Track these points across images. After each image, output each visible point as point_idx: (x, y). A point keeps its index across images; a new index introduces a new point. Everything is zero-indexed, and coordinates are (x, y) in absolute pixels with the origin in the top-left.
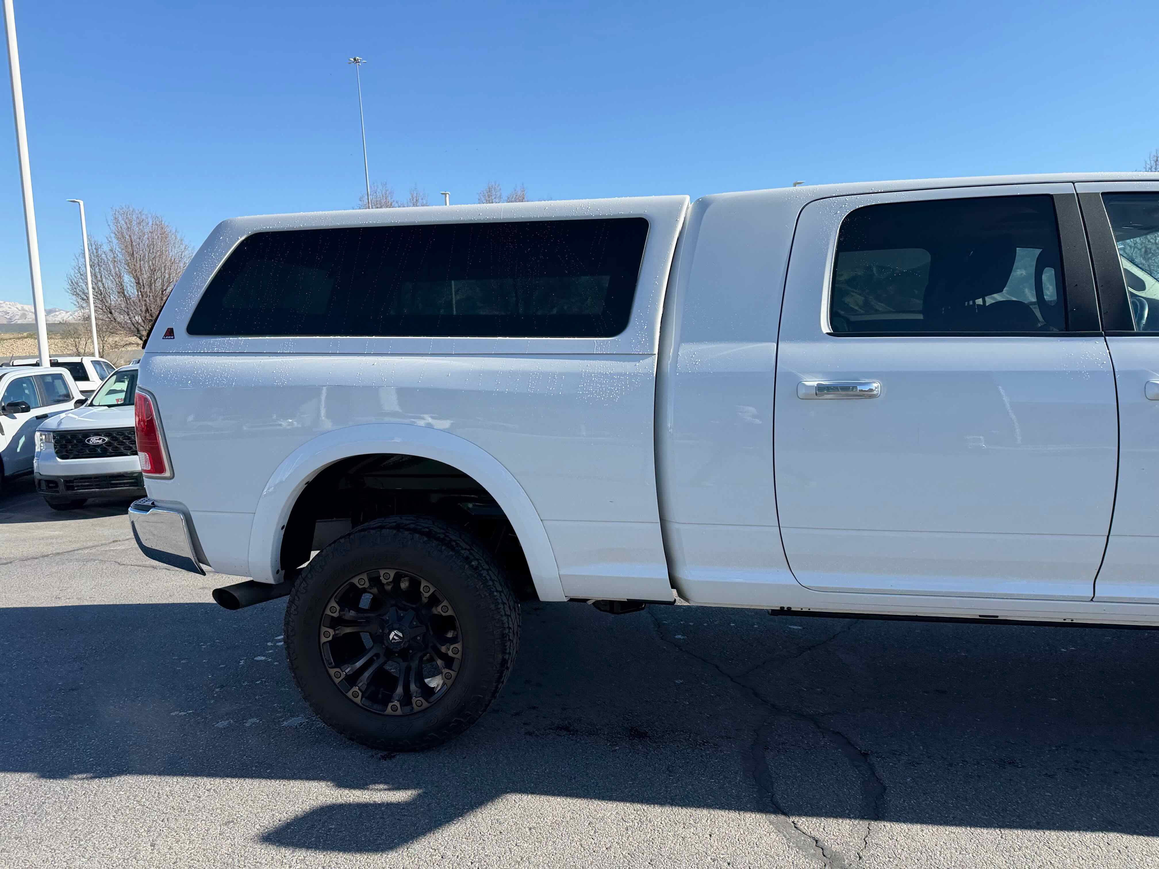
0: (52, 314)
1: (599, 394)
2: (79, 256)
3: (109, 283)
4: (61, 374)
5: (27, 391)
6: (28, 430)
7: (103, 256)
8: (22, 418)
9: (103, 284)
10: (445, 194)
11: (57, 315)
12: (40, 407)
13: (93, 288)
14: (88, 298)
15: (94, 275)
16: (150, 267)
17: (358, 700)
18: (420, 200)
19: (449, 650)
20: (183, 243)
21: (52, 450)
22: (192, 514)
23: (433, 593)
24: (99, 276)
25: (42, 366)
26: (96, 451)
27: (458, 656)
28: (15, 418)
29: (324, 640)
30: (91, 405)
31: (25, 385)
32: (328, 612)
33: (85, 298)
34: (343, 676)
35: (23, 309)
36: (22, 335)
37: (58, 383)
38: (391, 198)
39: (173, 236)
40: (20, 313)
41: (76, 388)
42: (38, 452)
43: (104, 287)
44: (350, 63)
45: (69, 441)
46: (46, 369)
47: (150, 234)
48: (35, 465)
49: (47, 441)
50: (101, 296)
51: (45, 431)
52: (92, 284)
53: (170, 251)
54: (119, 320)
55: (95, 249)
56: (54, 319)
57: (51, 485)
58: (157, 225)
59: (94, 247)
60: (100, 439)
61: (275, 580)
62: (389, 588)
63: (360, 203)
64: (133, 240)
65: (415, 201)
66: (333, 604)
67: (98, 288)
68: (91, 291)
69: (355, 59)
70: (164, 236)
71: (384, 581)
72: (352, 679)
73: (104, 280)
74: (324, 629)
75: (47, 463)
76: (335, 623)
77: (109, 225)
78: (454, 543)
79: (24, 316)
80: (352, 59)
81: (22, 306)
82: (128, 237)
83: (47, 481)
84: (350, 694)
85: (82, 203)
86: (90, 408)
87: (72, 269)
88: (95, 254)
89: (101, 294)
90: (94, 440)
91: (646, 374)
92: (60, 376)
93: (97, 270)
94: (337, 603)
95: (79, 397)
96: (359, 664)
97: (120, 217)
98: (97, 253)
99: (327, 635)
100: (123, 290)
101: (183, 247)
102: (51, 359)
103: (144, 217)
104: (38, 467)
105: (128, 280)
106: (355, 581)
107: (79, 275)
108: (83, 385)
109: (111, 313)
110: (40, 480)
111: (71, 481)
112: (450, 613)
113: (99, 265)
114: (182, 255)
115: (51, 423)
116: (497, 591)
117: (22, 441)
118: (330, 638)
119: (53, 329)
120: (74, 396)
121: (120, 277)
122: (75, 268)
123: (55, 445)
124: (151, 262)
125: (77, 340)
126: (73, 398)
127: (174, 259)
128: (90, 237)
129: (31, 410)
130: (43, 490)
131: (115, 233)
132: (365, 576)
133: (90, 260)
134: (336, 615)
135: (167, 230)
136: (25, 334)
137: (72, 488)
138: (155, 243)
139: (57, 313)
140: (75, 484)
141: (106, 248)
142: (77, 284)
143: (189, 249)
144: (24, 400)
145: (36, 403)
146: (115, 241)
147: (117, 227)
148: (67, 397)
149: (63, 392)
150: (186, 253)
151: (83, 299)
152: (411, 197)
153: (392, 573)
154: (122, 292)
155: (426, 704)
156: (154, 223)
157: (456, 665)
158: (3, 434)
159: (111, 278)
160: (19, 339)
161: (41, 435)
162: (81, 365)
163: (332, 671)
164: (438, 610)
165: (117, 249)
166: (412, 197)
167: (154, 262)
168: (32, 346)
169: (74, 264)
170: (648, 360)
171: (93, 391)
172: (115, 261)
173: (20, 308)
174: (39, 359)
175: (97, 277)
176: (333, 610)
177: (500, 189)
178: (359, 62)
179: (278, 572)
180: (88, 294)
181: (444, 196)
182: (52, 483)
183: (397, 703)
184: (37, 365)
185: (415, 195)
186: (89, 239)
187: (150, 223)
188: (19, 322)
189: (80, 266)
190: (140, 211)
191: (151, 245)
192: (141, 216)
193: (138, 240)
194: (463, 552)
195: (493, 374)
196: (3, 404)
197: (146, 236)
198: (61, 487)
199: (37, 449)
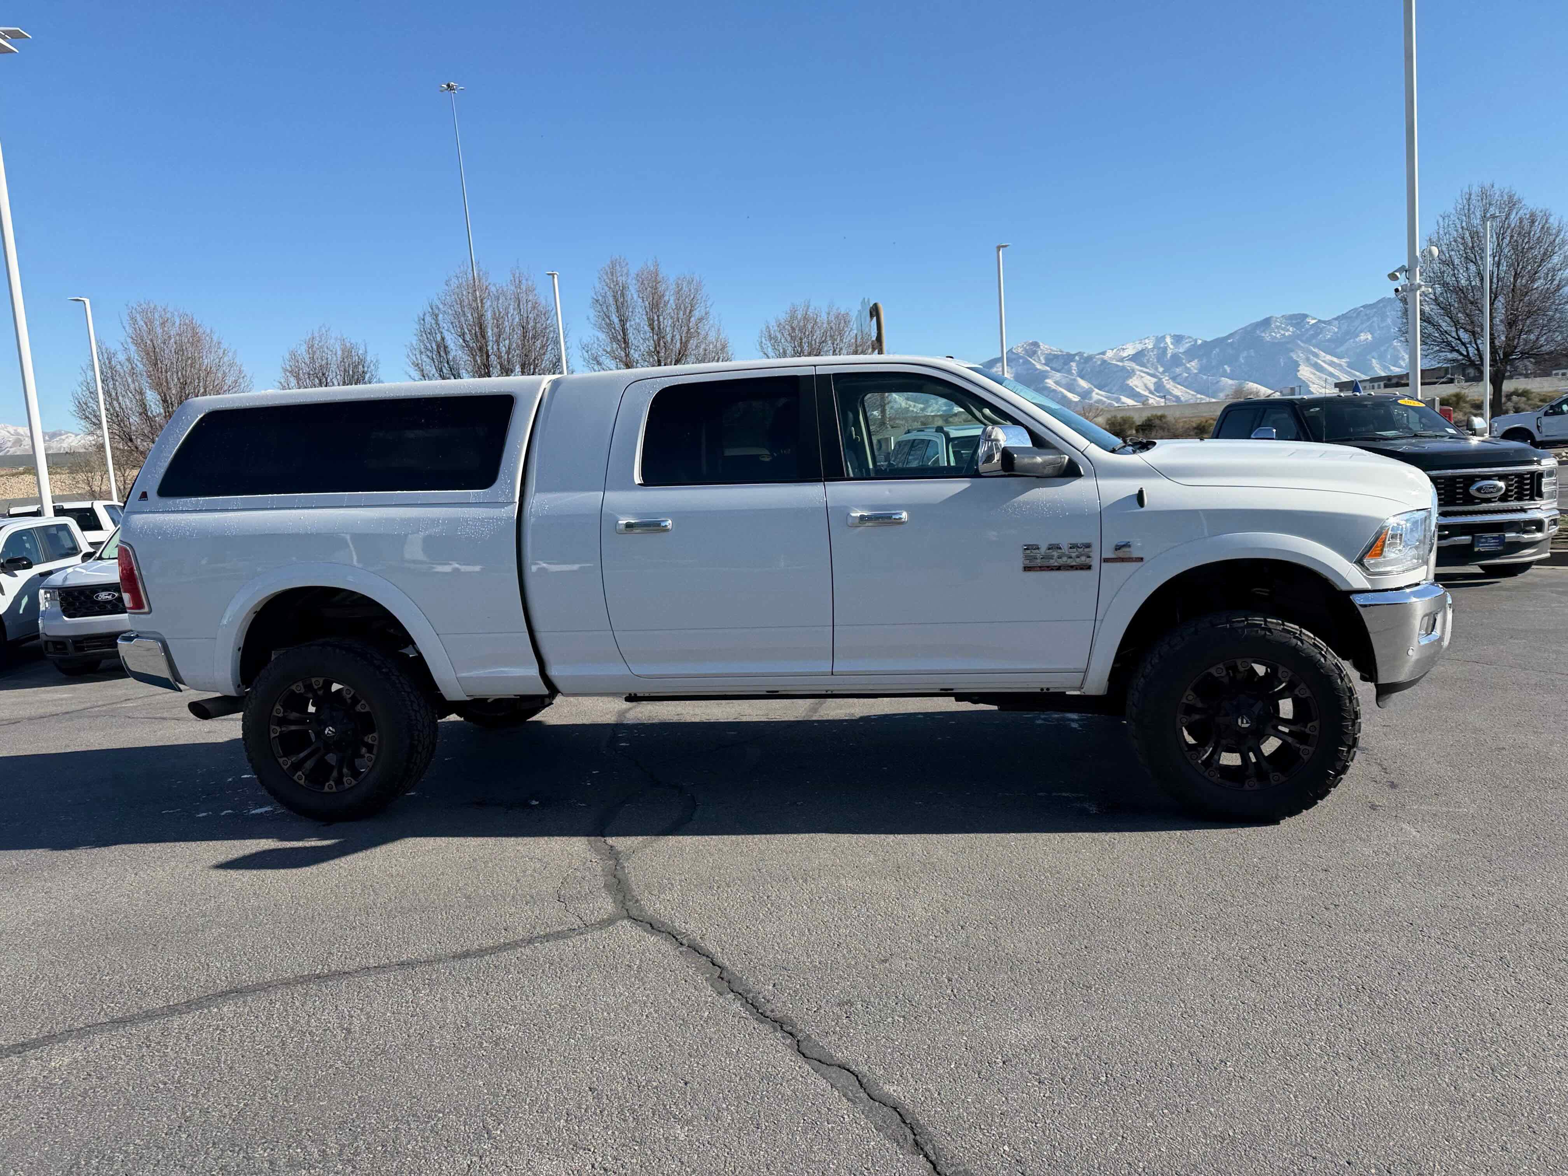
0: (57, 439)
1: (473, 534)
2: (87, 369)
3: (128, 402)
4: (66, 524)
5: (27, 545)
6: (30, 589)
7: (119, 367)
8: (24, 576)
9: (120, 404)
10: (553, 275)
11: (64, 440)
12: (44, 562)
13: (107, 410)
14: (101, 423)
15: (107, 393)
16: (179, 379)
17: (302, 782)
18: (524, 281)
19: (369, 739)
20: (221, 346)
21: (58, 609)
22: (168, 642)
23: (354, 694)
24: (114, 394)
25: (44, 515)
26: (106, 607)
27: (376, 743)
28: (15, 576)
29: (273, 735)
30: (100, 558)
31: (24, 538)
32: (275, 714)
33: (97, 422)
34: (289, 764)
35: (18, 434)
36: (17, 471)
37: (63, 534)
38: (486, 281)
39: (207, 338)
40: (13, 438)
41: (84, 539)
42: (43, 611)
43: (120, 407)
44: (442, 91)
45: (76, 598)
46: (49, 519)
47: (178, 338)
48: (41, 626)
49: (52, 599)
50: (117, 419)
51: (49, 589)
52: (105, 404)
53: (204, 357)
54: (141, 448)
55: (108, 360)
56: (59, 446)
57: (58, 647)
58: (185, 324)
59: (106, 356)
60: (109, 594)
61: (237, 693)
62: (320, 693)
63: (447, 288)
64: (156, 345)
65: (517, 282)
66: (278, 706)
67: (114, 409)
68: (103, 413)
69: (448, 85)
70: (196, 340)
71: (316, 687)
72: (296, 767)
73: (120, 398)
74: (273, 727)
75: (55, 623)
76: (282, 722)
77: (124, 328)
78: (369, 656)
79: (18, 442)
80: (445, 86)
81: (15, 428)
82: (149, 342)
83: (53, 642)
84: (295, 778)
85: (87, 301)
86: (99, 561)
87: (79, 386)
88: (108, 365)
89: (118, 416)
90: (103, 596)
91: (510, 518)
92: (65, 527)
93: (111, 386)
94: (282, 706)
95: (86, 549)
96: (302, 755)
97: (138, 316)
98: (110, 363)
99: (275, 731)
100: (146, 410)
101: (221, 352)
102: (55, 505)
103: (169, 315)
104: (44, 628)
105: (152, 398)
106: (294, 687)
107: (88, 392)
108: (94, 536)
109: (131, 440)
110: (46, 642)
111: (81, 642)
112: (367, 709)
113: (113, 379)
114: (219, 362)
115: (56, 580)
116: (405, 692)
117: (25, 601)
118: (278, 734)
119: (56, 462)
120: (82, 549)
121: (141, 393)
122: (82, 384)
123: (61, 603)
124: (180, 374)
125: (89, 475)
126: (81, 551)
127: (211, 368)
128: (100, 344)
129: (34, 567)
130: (50, 653)
131: (132, 338)
132: (300, 684)
133: (102, 373)
134: (281, 715)
135: (200, 330)
136: (21, 469)
137: (81, 649)
138: (184, 348)
139: (63, 437)
140: (85, 644)
141: (121, 357)
142: (86, 404)
143: (230, 354)
144: (25, 554)
145: (39, 558)
146: (133, 348)
147: (135, 329)
148: (74, 550)
149: (68, 544)
150: (226, 359)
151: (95, 424)
152: (512, 278)
153: (321, 680)
154: (144, 411)
155: (354, 782)
156: (182, 323)
157: (375, 751)
158: (3, 594)
159: (130, 395)
160: (13, 475)
161: (46, 593)
162: (91, 510)
163: (281, 760)
164: (359, 708)
165: (136, 357)
166: (514, 277)
167: (184, 373)
168: (31, 485)
169: (81, 379)
170: (510, 507)
171: (102, 543)
172: (134, 373)
173: (12, 432)
174: (39, 506)
175: (111, 395)
176: (278, 711)
177: (627, 264)
178: (454, 89)
179: (239, 686)
180: (100, 417)
181: (551, 276)
182: (59, 643)
183: (332, 782)
184: (38, 514)
185: (517, 275)
186: (99, 347)
187: (177, 324)
188: (12, 451)
189: (89, 381)
190: (163, 307)
191: (180, 350)
192: (166, 313)
193: (162, 345)
194: (375, 662)
195: (391, 521)
196: (2, 561)
197: (172, 340)
198: (71, 648)
199: (42, 608)
